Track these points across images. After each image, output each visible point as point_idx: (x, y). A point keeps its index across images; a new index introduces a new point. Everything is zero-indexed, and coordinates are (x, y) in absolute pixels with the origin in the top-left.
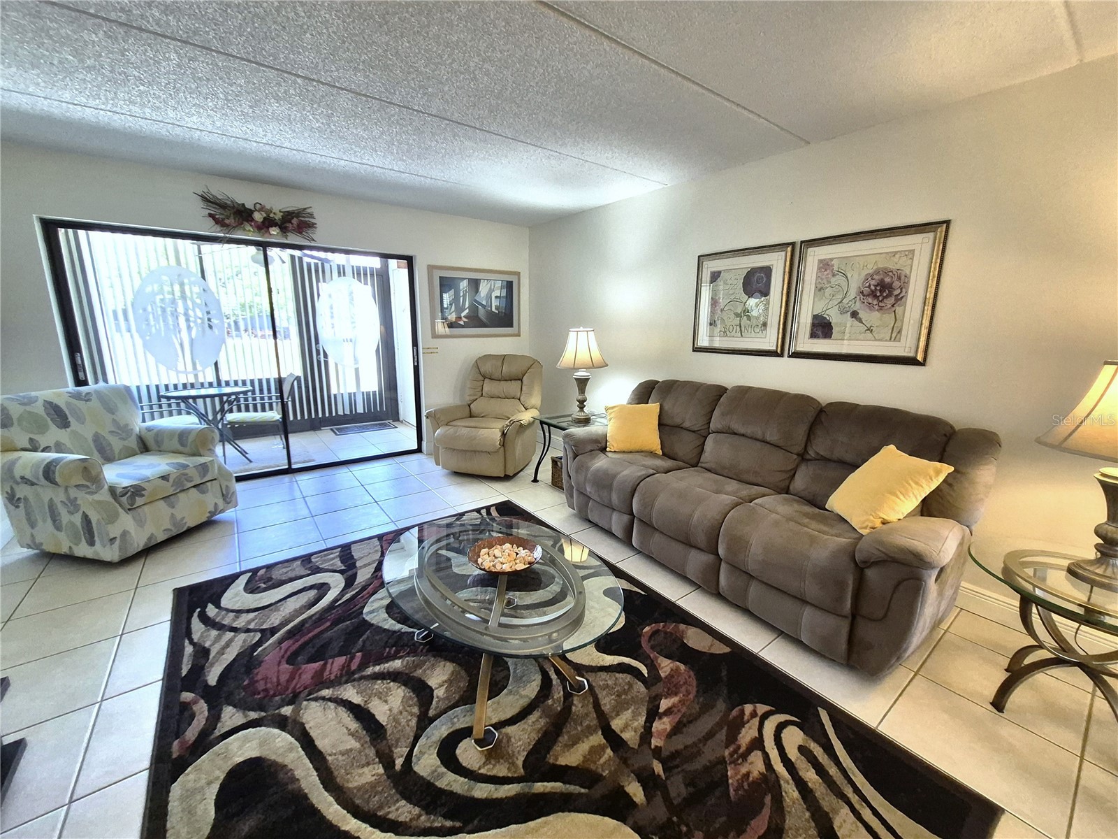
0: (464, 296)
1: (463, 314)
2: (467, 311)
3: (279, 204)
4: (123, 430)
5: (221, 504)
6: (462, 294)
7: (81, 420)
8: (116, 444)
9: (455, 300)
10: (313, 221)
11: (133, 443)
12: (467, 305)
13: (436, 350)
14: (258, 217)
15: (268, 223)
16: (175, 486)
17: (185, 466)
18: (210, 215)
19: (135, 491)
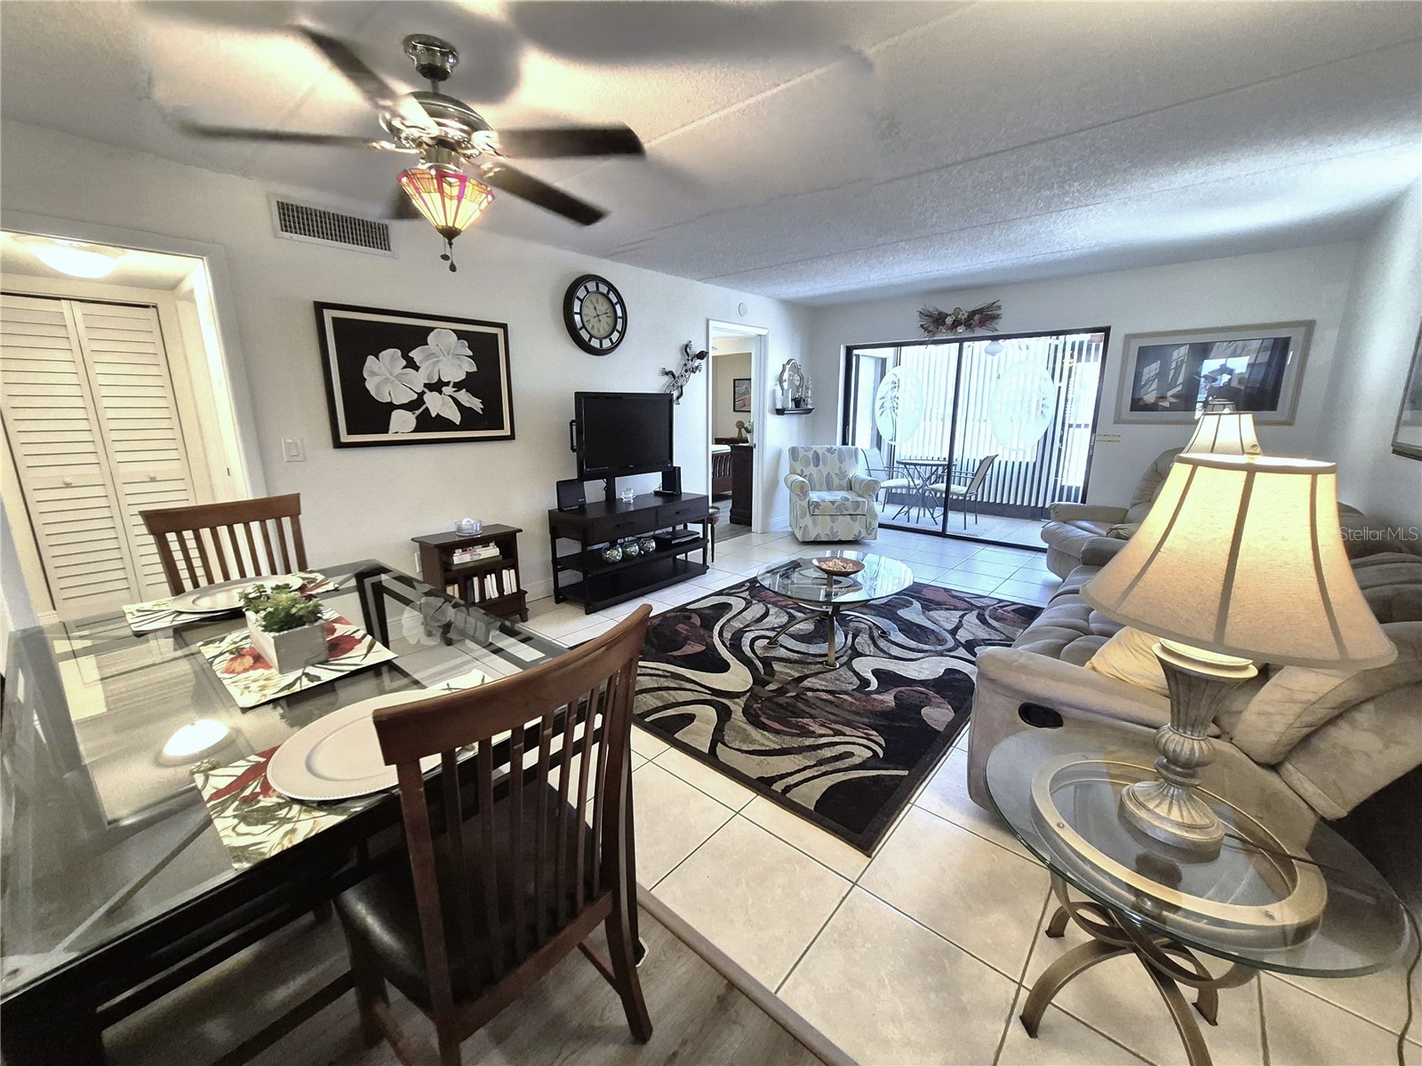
0: (1178, 368)
1: (1170, 393)
2: (1180, 388)
3: (970, 304)
4: (843, 474)
5: (864, 533)
6: (1173, 367)
7: (825, 464)
8: (836, 481)
9: (1161, 375)
10: (999, 312)
11: (845, 483)
12: (1181, 380)
13: (1118, 439)
14: (949, 320)
15: (956, 324)
16: (838, 510)
17: (847, 499)
18: (922, 326)
19: (817, 505)
